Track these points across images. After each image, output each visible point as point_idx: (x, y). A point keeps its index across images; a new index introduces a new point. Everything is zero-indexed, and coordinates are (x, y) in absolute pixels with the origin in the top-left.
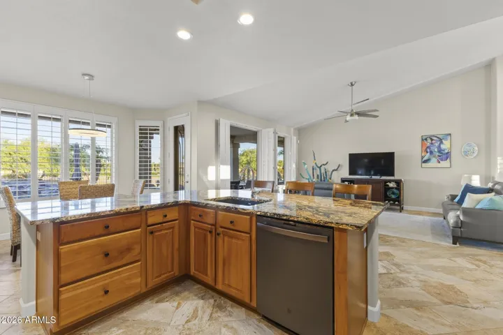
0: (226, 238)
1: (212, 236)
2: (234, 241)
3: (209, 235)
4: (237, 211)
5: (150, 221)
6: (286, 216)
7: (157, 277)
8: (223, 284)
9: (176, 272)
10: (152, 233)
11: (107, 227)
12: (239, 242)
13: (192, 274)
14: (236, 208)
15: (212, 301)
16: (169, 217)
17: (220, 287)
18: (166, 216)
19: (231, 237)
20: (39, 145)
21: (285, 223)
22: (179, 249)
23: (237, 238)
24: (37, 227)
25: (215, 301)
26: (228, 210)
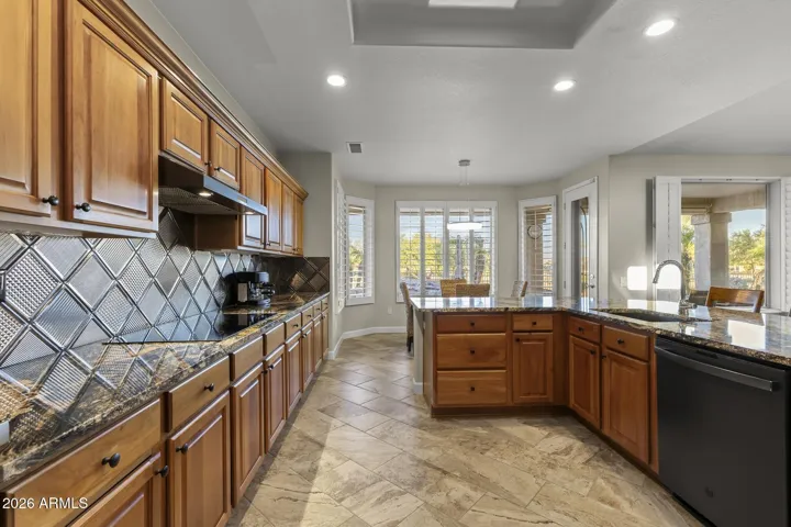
0: (614, 364)
1: (595, 357)
2: (624, 369)
3: (591, 356)
4: (626, 326)
5: (517, 326)
6: (702, 339)
7: (525, 395)
8: (611, 427)
9: (550, 397)
10: (518, 340)
11: (473, 324)
12: (633, 373)
13: (571, 406)
14: (626, 322)
15: (597, 449)
16: (540, 325)
17: (606, 431)
18: (535, 323)
19: (621, 362)
20: (427, 241)
21: (698, 352)
22: (554, 370)
23: (630, 366)
24: (423, 314)
25: (601, 450)
26: (616, 323)
